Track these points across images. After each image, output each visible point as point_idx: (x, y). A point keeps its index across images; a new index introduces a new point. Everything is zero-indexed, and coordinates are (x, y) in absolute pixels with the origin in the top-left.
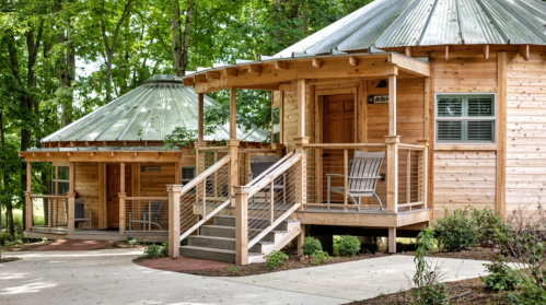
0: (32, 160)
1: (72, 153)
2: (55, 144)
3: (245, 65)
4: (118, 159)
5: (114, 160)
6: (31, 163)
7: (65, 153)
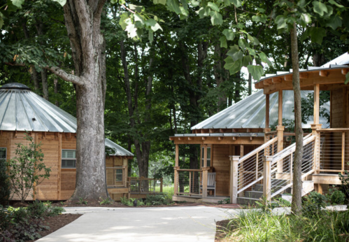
0: (179, 143)
1: (206, 137)
2: (199, 131)
3: (283, 75)
4: (238, 142)
5: (235, 143)
6: (179, 145)
7: (201, 137)
